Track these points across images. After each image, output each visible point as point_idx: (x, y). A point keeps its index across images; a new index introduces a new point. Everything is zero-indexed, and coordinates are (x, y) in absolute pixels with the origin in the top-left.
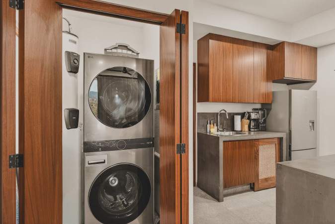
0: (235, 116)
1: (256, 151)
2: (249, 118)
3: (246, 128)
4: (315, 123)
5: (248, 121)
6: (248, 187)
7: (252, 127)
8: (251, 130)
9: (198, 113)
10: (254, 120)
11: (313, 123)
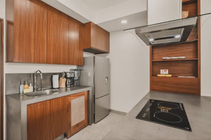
0: (53, 76)
1: (68, 105)
2: (66, 77)
3: (63, 85)
4: (109, 78)
5: (65, 79)
6: (63, 136)
7: (68, 84)
8: (68, 86)
9: (6, 74)
10: (71, 78)
11: (108, 78)
